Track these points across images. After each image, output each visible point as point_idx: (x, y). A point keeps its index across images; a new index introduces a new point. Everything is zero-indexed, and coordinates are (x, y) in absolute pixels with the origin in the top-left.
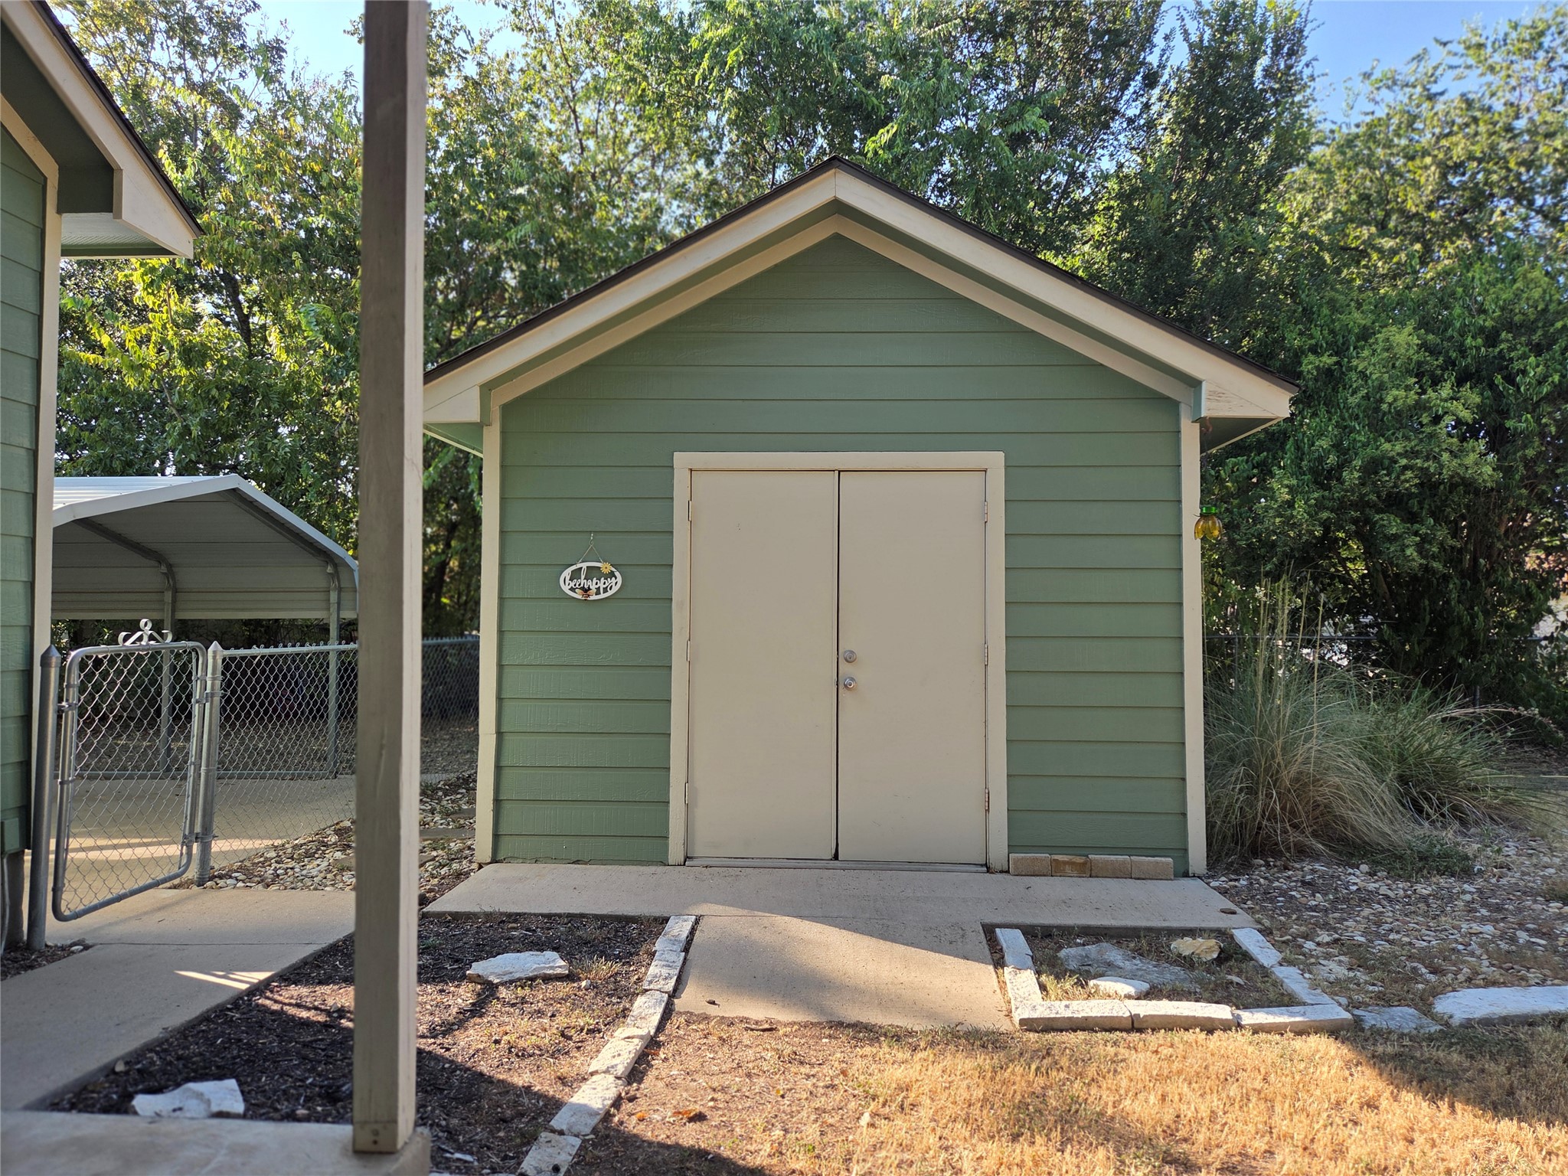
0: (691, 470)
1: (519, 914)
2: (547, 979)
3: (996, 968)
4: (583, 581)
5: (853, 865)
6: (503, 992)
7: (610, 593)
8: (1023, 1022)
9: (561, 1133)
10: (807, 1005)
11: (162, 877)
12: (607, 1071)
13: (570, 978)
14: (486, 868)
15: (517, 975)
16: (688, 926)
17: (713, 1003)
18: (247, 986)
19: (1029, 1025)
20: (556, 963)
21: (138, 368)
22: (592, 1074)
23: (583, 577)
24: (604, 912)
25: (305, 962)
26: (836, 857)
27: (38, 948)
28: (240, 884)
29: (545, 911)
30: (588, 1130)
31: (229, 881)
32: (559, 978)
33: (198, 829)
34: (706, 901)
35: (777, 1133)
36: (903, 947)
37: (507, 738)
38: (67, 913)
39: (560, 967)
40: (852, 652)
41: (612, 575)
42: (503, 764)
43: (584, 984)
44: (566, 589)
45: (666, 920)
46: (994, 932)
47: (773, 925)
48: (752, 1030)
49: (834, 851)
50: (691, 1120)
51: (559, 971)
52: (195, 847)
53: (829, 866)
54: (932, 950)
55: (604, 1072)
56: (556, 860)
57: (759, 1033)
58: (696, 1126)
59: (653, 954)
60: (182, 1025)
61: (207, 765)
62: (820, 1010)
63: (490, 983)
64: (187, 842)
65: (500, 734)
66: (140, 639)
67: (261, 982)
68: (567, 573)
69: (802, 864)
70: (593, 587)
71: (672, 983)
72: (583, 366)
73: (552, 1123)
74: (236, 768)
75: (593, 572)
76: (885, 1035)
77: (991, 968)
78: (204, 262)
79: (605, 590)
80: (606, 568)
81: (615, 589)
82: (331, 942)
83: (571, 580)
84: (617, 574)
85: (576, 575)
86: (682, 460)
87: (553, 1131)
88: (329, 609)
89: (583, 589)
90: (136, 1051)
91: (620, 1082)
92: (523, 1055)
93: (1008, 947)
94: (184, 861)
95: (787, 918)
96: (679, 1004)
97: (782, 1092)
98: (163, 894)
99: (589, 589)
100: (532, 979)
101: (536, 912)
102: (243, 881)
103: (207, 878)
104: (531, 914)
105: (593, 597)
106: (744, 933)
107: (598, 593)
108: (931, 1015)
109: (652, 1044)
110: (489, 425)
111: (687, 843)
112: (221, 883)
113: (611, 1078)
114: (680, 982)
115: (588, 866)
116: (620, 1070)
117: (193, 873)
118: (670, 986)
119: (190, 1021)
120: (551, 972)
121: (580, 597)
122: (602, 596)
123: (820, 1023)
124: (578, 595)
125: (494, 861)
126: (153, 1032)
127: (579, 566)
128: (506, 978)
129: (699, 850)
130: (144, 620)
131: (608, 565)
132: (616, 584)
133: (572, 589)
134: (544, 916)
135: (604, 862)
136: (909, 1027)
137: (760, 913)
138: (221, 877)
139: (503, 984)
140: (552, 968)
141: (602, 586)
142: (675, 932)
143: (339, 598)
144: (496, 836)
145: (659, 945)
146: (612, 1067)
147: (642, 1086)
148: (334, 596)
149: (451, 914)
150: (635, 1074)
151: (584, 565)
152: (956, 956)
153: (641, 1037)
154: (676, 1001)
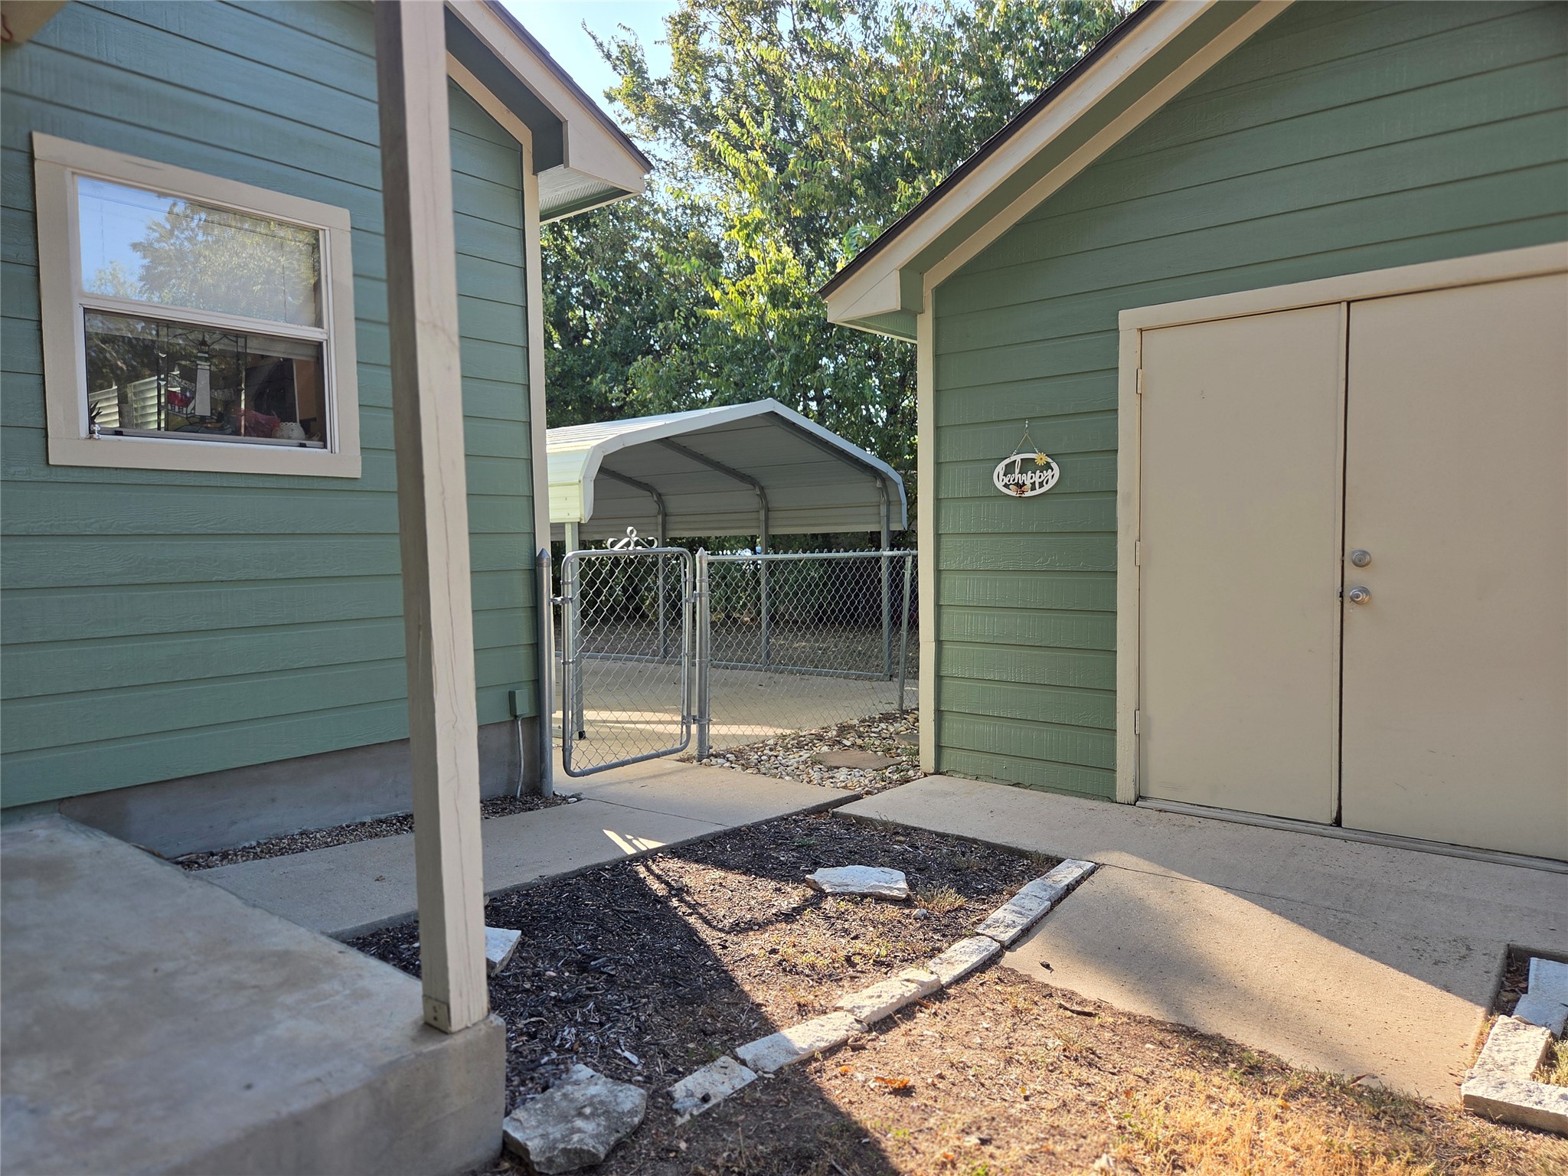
0: (1141, 330)
1: (915, 829)
2: (880, 899)
3: (1491, 1013)
4: (1017, 476)
5: (1363, 837)
6: (829, 905)
7: (1046, 488)
8: (1469, 1100)
9: (743, 1063)
10: (1163, 997)
11: (663, 749)
12: (851, 1011)
13: (907, 902)
14: (929, 777)
15: (851, 889)
16: (1077, 873)
17: (1047, 966)
18: (634, 851)
19: (1479, 1108)
20: (896, 883)
21: (742, 316)
22: (836, 1009)
23: (1017, 471)
24: (998, 842)
25: (701, 840)
26: (1338, 822)
27: (546, 795)
28: (728, 764)
29: (940, 830)
30: (774, 1068)
31: (720, 761)
32: (894, 901)
33: (695, 712)
34: (1123, 849)
35: (972, 1140)
36: (1353, 954)
37: (946, 646)
38: (577, 770)
39: (898, 889)
40: (1365, 553)
41: (1048, 466)
42: (943, 673)
43: (915, 912)
44: (1000, 485)
45: (1060, 861)
46: (1527, 963)
47: (1183, 891)
48: (1066, 1009)
49: (1334, 815)
50: (896, 1092)
51: (895, 893)
52: (694, 728)
53: (1326, 832)
54: (1399, 967)
55: (848, 1011)
56: (995, 779)
57: (1069, 1013)
58: (894, 1101)
59: (1012, 895)
60: (558, 876)
61: (700, 658)
62: (1177, 1008)
63: (822, 891)
64: (686, 722)
65: (939, 643)
66: (628, 544)
67: (649, 850)
68: (1001, 468)
69: (1288, 825)
70: (1028, 483)
71: (1012, 933)
72: (1017, 225)
73: (737, 1050)
74: (824, 666)
75: (1027, 465)
76: (1240, 1062)
77: (1481, 1011)
78: (793, 209)
79: (1041, 485)
80: (1041, 458)
81: (1052, 483)
82: (736, 826)
83: (1005, 475)
84: (1054, 465)
85: (1009, 469)
86: (1129, 319)
87: (736, 1058)
88: (880, 523)
89: (1017, 484)
90: (505, 890)
91: (858, 1026)
92: (791, 971)
93: (1537, 987)
94: (684, 740)
95: (1207, 887)
96: (1009, 959)
97: (1028, 1093)
98: (668, 763)
99: (1024, 484)
100: (864, 896)
101: (932, 829)
102: (731, 762)
103: (705, 755)
104: (925, 830)
105: (1026, 494)
106: (1141, 894)
107: (1033, 488)
108: (1333, 1054)
109: (938, 993)
110: (922, 312)
111: (1139, 780)
112: (714, 760)
113: (851, 1018)
114: (1026, 933)
115: (1027, 791)
116: (865, 1013)
117: (692, 749)
118: (1007, 936)
119: (565, 874)
120: (887, 892)
121: (1014, 494)
122: (1038, 491)
123: (1162, 1023)
124: (1012, 492)
125: (937, 772)
126: (529, 877)
127: (1013, 459)
128: (838, 890)
129: (1154, 790)
130: (630, 528)
131: (1043, 456)
132: (1053, 476)
133: (1006, 486)
134: (938, 834)
135: (1044, 789)
136: (1285, 1059)
137: (1178, 875)
138: (716, 756)
139: (834, 895)
140: (890, 888)
141: (1038, 481)
142: (1058, 878)
143: (888, 511)
144: (939, 748)
145: (1029, 888)
146: (859, 1008)
147: (881, 1037)
148: (883, 510)
149: (856, 817)
150: (883, 1023)
151: (1018, 458)
152: (1434, 983)
153: (922, 984)
154: (1007, 954)
